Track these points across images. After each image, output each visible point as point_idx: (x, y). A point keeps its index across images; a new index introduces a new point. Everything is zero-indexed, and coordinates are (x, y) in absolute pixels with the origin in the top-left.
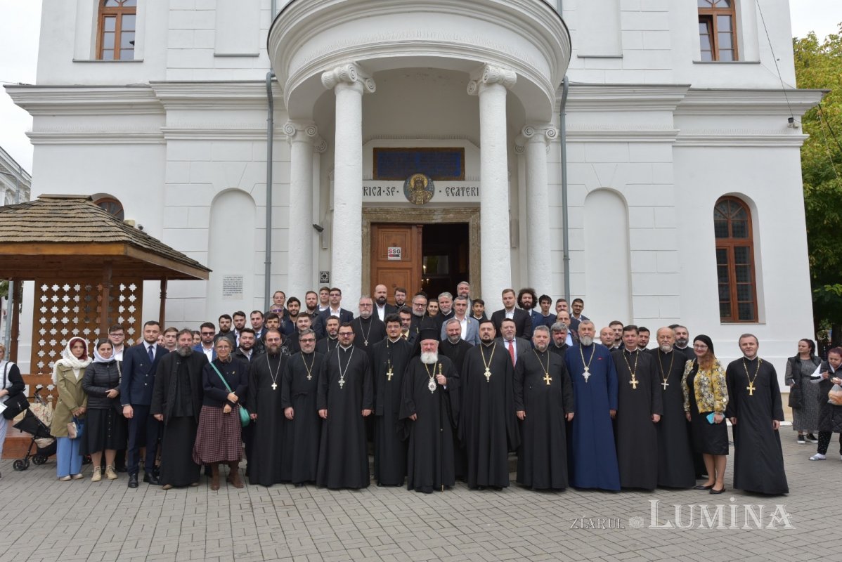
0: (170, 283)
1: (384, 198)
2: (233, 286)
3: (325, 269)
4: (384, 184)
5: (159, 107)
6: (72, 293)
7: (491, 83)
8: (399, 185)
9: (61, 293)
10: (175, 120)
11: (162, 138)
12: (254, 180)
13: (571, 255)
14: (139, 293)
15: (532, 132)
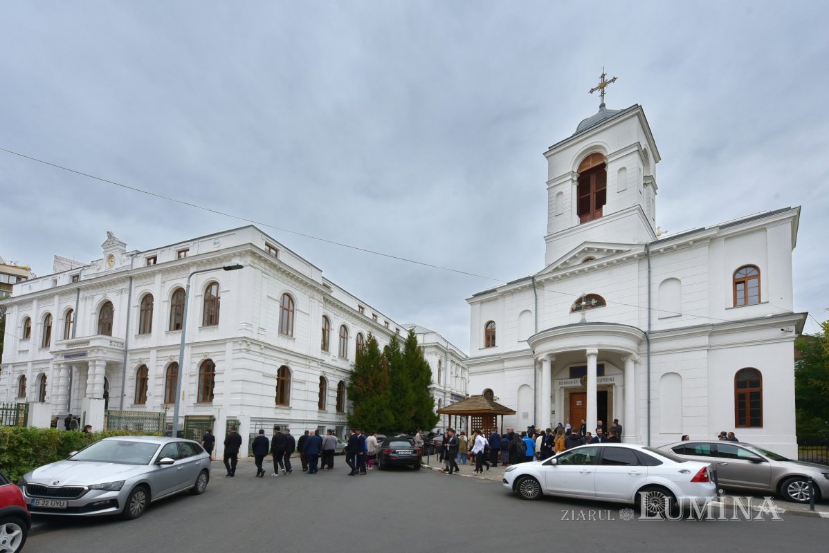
0: (504, 416)
1: (573, 385)
2: (526, 416)
3: (553, 409)
4: (573, 380)
5: (502, 361)
6: (480, 420)
7: (589, 355)
8: (579, 380)
9: (477, 420)
10: (507, 364)
11: (503, 370)
12: (531, 382)
13: (651, 401)
14: (496, 419)
15: (625, 359)
